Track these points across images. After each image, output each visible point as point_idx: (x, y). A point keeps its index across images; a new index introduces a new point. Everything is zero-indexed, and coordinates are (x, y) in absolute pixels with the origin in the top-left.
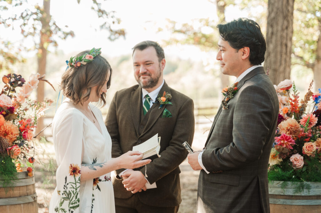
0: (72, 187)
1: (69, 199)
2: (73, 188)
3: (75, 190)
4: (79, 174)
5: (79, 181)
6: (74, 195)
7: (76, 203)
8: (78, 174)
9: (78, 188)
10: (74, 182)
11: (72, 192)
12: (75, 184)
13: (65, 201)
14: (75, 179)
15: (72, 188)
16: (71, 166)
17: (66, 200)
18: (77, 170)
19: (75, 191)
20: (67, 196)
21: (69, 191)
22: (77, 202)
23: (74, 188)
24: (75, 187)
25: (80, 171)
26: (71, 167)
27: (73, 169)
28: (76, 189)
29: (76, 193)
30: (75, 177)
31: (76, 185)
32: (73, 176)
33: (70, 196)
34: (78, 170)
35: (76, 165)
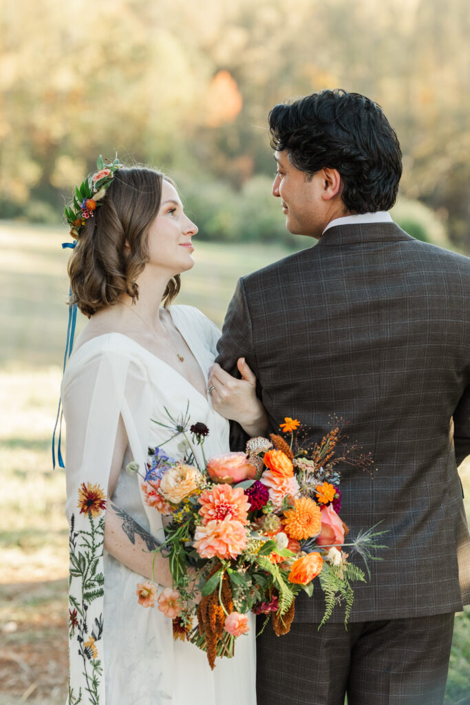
0: (84, 543)
1: (83, 573)
2: (87, 547)
3: (90, 550)
4: (100, 509)
5: (100, 530)
6: (89, 564)
7: (93, 585)
8: (98, 511)
9: (97, 546)
10: (90, 532)
11: (85, 556)
12: (92, 535)
13: (73, 577)
14: (92, 522)
15: (85, 545)
16: (85, 489)
17: (76, 576)
18: (97, 499)
19: (91, 555)
20: (76, 565)
21: (80, 554)
22: (96, 583)
23: (89, 547)
24: (91, 545)
25: (103, 502)
26: (83, 492)
27: (86, 497)
28: (94, 550)
29: (92, 558)
30: (91, 518)
31: (94, 539)
32: (87, 514)
33: (82, 566)
34: (100, 499)
35: (95, 486)
